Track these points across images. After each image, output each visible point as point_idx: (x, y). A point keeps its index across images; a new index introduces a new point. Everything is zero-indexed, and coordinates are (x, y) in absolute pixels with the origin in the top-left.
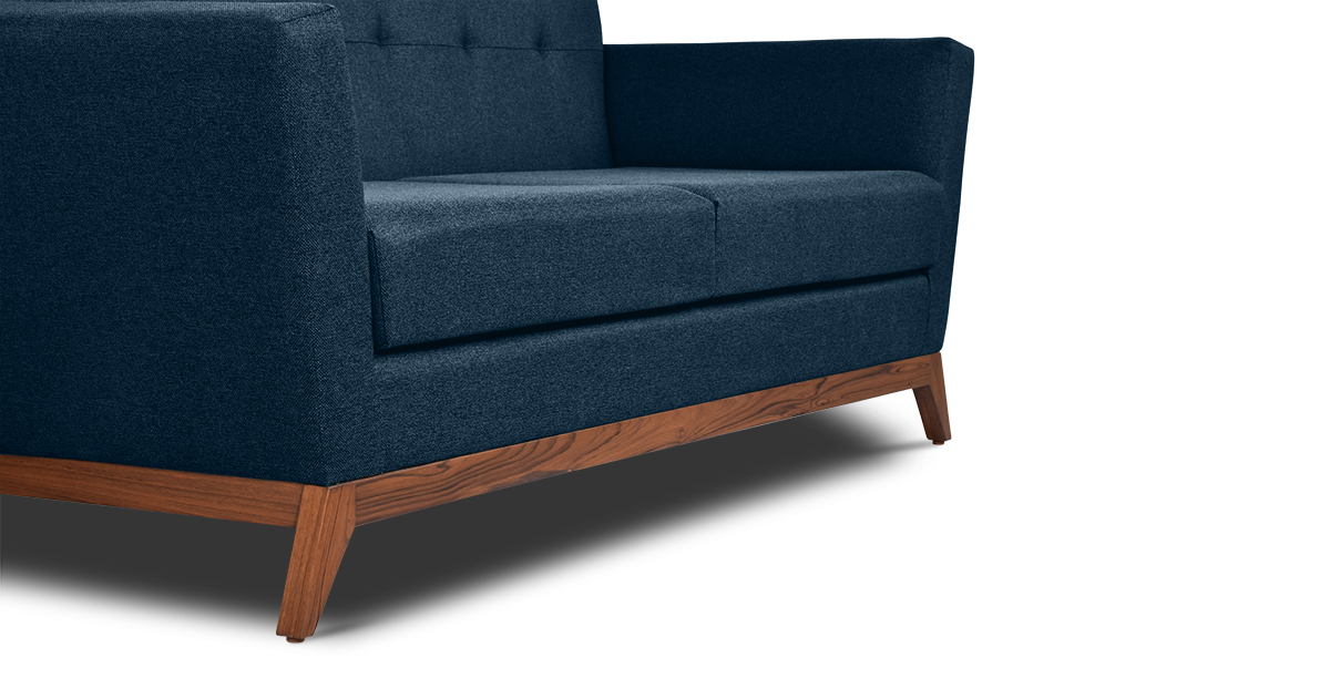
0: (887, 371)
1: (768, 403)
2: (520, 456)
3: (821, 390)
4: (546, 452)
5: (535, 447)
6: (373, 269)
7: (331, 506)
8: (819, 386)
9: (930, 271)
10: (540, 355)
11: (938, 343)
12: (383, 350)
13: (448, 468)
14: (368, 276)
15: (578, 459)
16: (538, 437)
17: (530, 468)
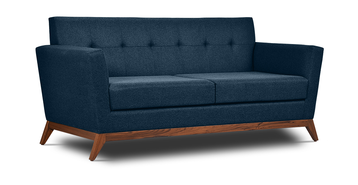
0: (289, 122)
1: (239, 127)
2: (153, 132)
3: (260, 125)
4: (161, 132)
5: (158, 131)
6: (109, 95)
7: (99, 137)
8: (259, 124)
9: (306, 100)
10: (158, 113)
11: (312, 117)
12: (112, 110)
13: (132, 133)
14: (108, 97)
15: (172, 134)
16: (159, 129)
17: (156, 135)
